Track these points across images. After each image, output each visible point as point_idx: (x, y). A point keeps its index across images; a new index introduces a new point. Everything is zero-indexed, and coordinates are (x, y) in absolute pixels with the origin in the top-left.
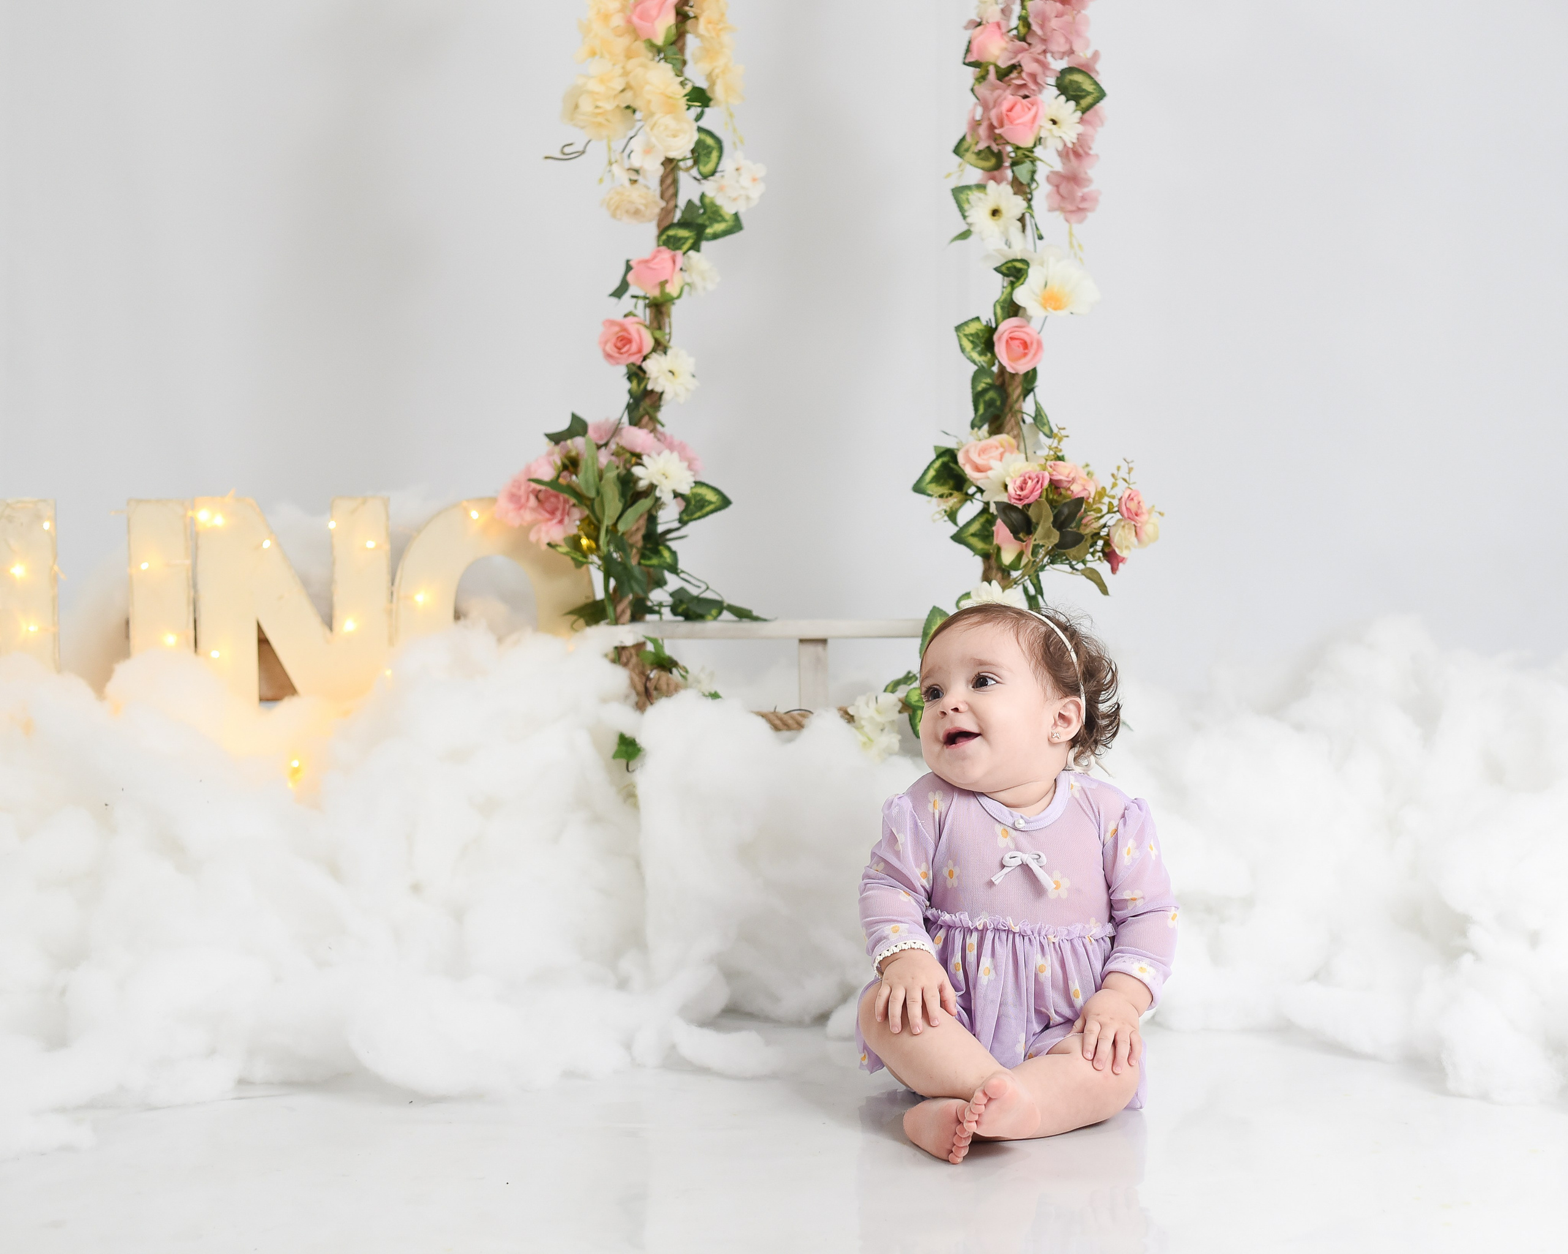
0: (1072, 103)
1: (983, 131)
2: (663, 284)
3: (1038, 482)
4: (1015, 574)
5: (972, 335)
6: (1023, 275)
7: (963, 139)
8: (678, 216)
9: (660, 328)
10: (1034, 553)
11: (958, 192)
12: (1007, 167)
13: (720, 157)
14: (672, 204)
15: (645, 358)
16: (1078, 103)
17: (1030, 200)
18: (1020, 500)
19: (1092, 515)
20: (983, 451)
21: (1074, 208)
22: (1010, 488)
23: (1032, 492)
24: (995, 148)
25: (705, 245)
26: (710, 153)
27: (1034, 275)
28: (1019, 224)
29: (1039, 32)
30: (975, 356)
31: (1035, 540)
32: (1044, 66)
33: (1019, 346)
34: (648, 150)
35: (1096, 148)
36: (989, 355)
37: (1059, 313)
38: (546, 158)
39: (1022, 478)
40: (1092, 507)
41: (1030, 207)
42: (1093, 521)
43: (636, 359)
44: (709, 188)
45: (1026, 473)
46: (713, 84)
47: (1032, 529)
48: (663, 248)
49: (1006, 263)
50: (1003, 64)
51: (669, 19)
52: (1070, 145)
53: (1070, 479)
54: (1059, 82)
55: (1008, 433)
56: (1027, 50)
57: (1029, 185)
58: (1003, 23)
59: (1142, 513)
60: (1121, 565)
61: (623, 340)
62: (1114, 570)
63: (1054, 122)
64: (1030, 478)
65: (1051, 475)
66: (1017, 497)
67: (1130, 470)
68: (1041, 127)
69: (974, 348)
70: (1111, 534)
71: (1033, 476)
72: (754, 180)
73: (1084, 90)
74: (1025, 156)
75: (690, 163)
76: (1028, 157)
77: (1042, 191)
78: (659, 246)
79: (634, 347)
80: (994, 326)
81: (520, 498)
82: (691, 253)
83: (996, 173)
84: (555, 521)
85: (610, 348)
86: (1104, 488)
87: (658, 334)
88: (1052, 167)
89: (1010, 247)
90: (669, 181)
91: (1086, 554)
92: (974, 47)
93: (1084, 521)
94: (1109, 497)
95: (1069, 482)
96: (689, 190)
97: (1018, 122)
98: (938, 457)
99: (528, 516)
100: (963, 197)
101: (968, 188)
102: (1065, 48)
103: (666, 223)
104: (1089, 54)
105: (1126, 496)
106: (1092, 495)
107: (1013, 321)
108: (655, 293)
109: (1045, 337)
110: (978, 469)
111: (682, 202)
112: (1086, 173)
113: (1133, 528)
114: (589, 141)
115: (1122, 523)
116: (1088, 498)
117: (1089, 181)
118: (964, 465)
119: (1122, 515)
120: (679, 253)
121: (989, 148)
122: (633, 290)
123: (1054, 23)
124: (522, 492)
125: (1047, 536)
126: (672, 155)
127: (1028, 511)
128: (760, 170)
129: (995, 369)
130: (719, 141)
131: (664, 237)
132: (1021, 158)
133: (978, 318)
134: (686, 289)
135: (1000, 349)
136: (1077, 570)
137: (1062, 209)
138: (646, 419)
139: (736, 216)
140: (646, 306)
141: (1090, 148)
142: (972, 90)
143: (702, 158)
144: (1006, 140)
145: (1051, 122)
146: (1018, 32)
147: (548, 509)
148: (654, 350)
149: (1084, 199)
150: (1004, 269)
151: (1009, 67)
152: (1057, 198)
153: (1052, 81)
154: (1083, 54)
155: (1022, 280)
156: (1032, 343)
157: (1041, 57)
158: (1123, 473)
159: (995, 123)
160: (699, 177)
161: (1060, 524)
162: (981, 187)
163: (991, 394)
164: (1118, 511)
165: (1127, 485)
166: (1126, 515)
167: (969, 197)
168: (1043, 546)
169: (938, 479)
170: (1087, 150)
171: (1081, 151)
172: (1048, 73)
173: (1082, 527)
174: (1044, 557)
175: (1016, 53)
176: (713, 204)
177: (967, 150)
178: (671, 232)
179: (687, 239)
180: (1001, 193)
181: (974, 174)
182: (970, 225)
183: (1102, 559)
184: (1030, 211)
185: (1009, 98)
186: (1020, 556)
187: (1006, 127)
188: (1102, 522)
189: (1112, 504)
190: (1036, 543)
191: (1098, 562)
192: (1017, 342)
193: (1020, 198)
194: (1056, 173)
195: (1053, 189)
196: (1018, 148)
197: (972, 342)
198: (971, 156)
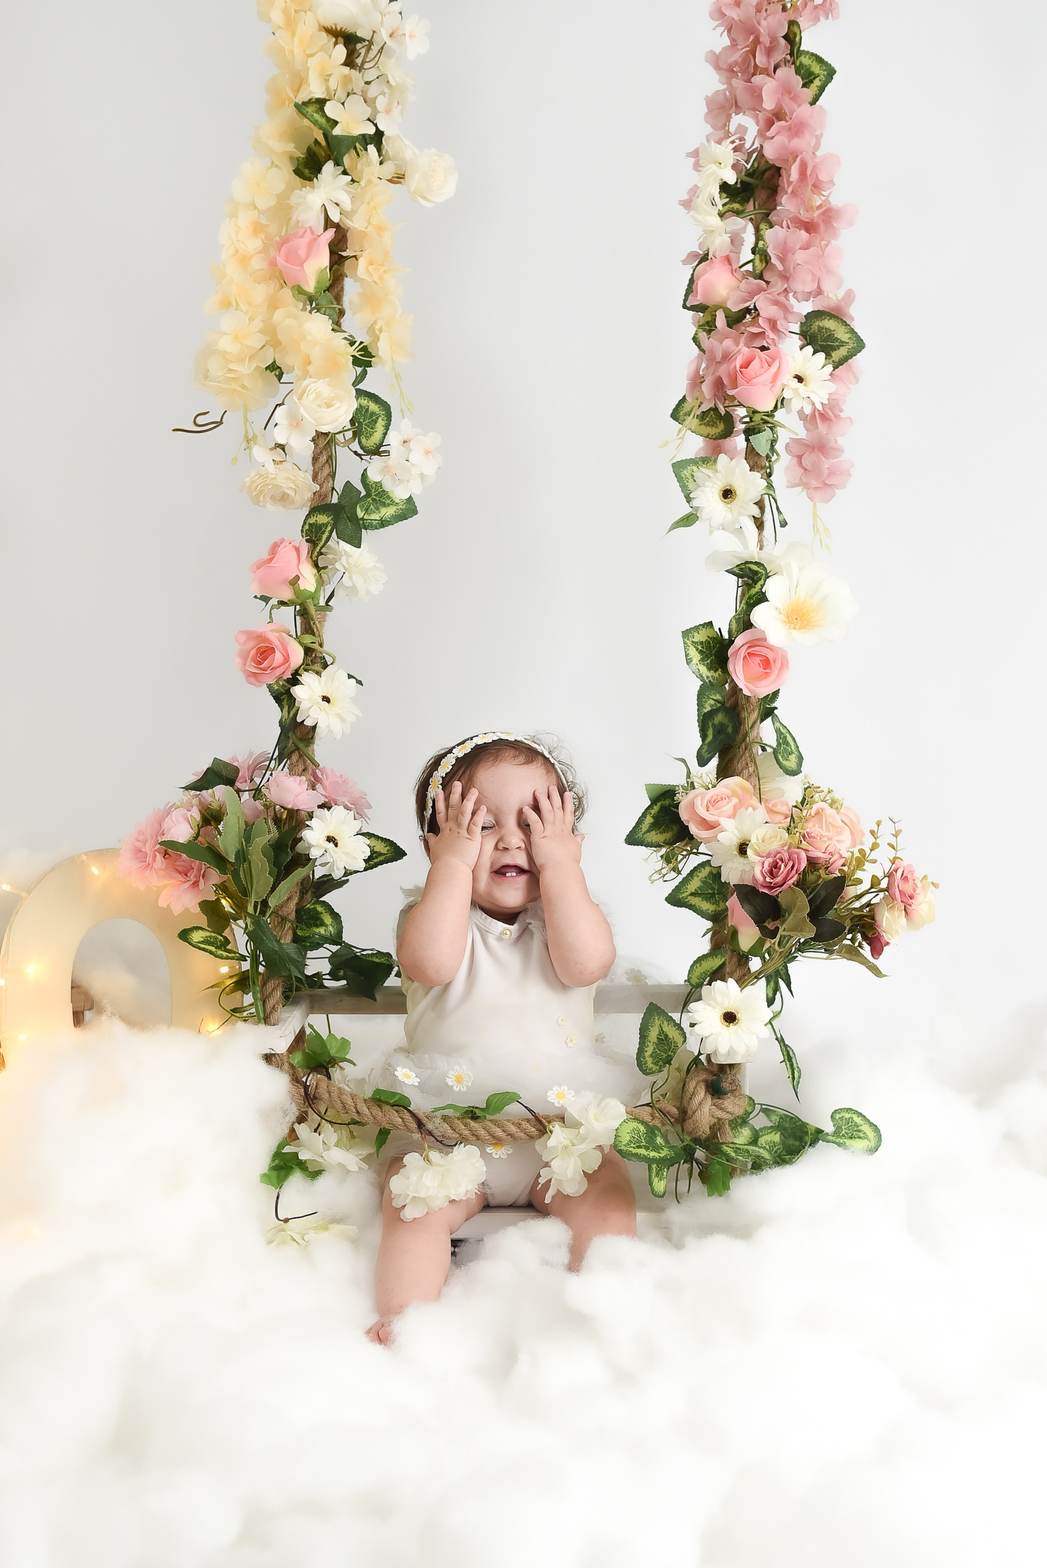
0: (821, 356)
1: (708, 389)
3: (793, 865)
5: (700, 644)
7: (683, 400)
8: (332, 500)
9: (310, 636)
11: (678, 467)
12: (739, 436)
13: (387, 428)
14: (328, 485)
15: (294, 680)
16: (828, 356)
17: (770, 475)
18: (768, 887)
20: (712, 802)
21: (820, 484)
23: (786, 878)
24: (724, 411)
26: (376, 422)
28: (757, 511)
29: (780, 267)
30: (703, 670)
32: (786, 309)
33: (759, 663)
34: (298, 424)
35: (848, 410)
36: (719, 672)
37: (811, 630)
38: (176, 430)
40: (853, 883)
41: (770, 486)
42: (855, 900)
43: (284, 679)
44: (375, 469)
45: (776, 851)
46: (377, 339)
47: (781, 918)
49: (742, 563)
50: (735, 309)
51: (323, 259)
52: (820, 407)
53: (830, 854)
54: (804, 329)
55: (743, 777)
56: (765, 291)
57: (768, 457)
58: (733, 256)
60: (887, 948)
61: (265, 652)
62: (879, 952)
63: (800, 379)
64: (783, 861)
65: (809, 855)
66: (767, 884)
67: (897, 830)
68: (784, 386)
69: (702, 660)
70: (877, 914)
71: (788, 856)
72: (427, 452)
73: (837, 339)
74: (764, 421)
75: (349, 435)
76: (767, 422)
77: (782, 465)
80: (727, 637)
82: (349, 547)
83: (726, 442)
84: (188, 883)
85: (248, 662)
86: (862, 850)
87: (309, 646)
88: (796, 434)
89: (744, 546)
90: (323, 458)
92: (700, 285)
93: (844, 901)
94: (871, 865)
95: (829, 857)
96: (348, 468)
97: (755, 381)
98: (657, 798)
99: (156, 878)
100: (686, 473)
101: (693, 462)
102: (811, 287)
103: (318, 507)
104: (841, 294)
105: (898, 867)
107: (751, 636)
109: (791, 652)
110: (706, 825)
111: (339, 485)
112: (837, 441)
113: (904, 909)
115: (891, 903)
117: (841, 450)
118: (688, 818)
119: (891, 894)
121: (715, 410)
123: (800, 257)
124: (147, 849)
125: (802, 926)
126: (325, 429)
127: (778, 898)
128: (434, 441)
129: (727, 688)
130: (385, 406)
132: (759, 424)
133: (709, 626)
135: (736, 667)
136: (833, 957)
137: (806, 485)
138: (295, 757)
139: (410, 500)
141: (841, 410)
142: (695, 339)
143: (365, 429)
144: (739, 402)
145: (796, 380)
146: (754, 266)
147: (179, 868)
148: (306, 667)
149: (833, 472)
150: (738, 571)
151: (740, 311)
152: (801, 471)
153: (796, 328)
154: (833, 295)
156: (775, 662)
157: (782, 298)
158: (887, 834)
159: (726, 381)
160: (361, 452)
162: (707, 461)
163: (722, 717)
164: (886, 888)
165: (892, 850)
166: (896, 894)
167: (695, 474)
169: (657, 827)
170: (837, 412)
171: (831, 413)
172: (791, 318)
173: (841, 908)
175: (752, 295)
176: (379, 485)
177: (689, 414)
180: (734, 469)
181: (697, 445)
182: (697, 509)
183: (863, 942)
184: (771, 492)
185: (744, 351)
186: (762, 943)
187: (740, 387)
189: (876, 875)
191: (859, 946)
192: (758, 659)
193: (757, 475)
194: (798, 441)
195: (795, 460)
196: (755, 412)
197: (701, 652)
198: (692, 421)
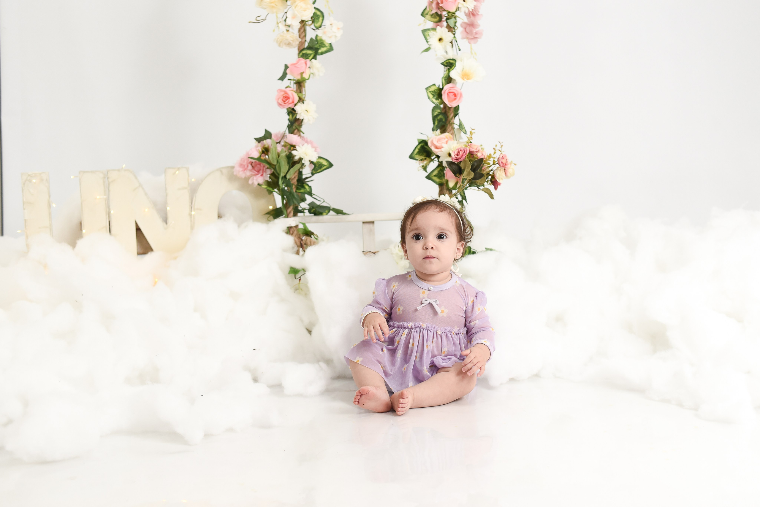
1: (434, 5)
2: (302, 74)
3: (464, 152)
4: (454, 192)
5: (432, 91)
6: (453, 65)
7: (425, 9)
8: (306, 45)
9: (301, 92)
10: (463, 182)
11: (424, 31)
12: (444, 21)
13: (323, 20)
14: (304, 40)
15: (295, 105)
17: (454, 34)
18: (457, 160)
19: (486, 165)
20: (439, 140)
21: (473, 38)
22: (453, 155)
23: (462, 156)
24: (439, 13)
25: (318, 57)
26: (319, 18)
27: (458, 65)
28: (451, 44)
30: (434, 100)
31: (463, 177)
33: (452, 96)
34: (294, 17)
35: (481, 11)
36: (440, 100)
37: (469, 81)
38: (250, 22)
39: (457, 151)
40: (486, 162)
41: (455, 37)
42: (487, 168)
43: (291, 106)
44: (319, 32)
45: (459, 148)
47: (462, 172)
48: (301, 58)
49: (446, 61)
52: (471, 10)
53: (477, 151)
55: (449, 133)
57: (454, 28)
59: (508, 164)
60: (499, 186)
61: (286, 98)
62: (496, 189)
63: (464, 1)
64: (461, 150)
65: (469, 149)
66: (456, 159)
67: (502, 146)
68: (459, 3)
69: (433, 97)
70: (495, 173)
71: (462, 150)
72: (338, 29)
74: (452, 15)
75: (310, 22)
76: (453, 16)
77: (459, 30)
78: (299, 58)
79: (291, 101)
80: (441, 87)
81: (244, 166)
82: (313, 60)
83: (439, 23)
84: (260, 175)
85: (280, 101)
86: (490, 154)
87: (300, 95)
88: (463, 20)
89: (447, 54)
90: (302, 30)
91: (485, 182)
93: (483, 168)
94: (493, 158)
95: (477, 152)
96: (311, 34)
97: (449, 1)
98: (419, 143)
99: (248, 173)
100: (426, 33)
101: (428, 30)
103: (302, 48)
105: (501, 157)
106: (486, 157)
107: (450, 85)
108: (298, 77)
109: (463, 91)
110: (437, 148)
111: (308, 39)
112: (477, 22)
113: (504, 170)
114: (268, 14)
115: (500, 169)
116: (484, 159)
117: (479, 26)
118: (431, 146)
119: (500, 165)
120: (308, 60)
121: (436, 13)
122: (288, 76)
124: (245, 163)
125: (469, 174)
126: (304, 19)
127: (460, 164)
128: (341, 25)
129: (442, 106)
130: (322, 13)
131: (301, 54)
132: (450, 17)
133: (435, 84)
134: (311, 75)
135: (445, 98)
136: (480, 189)
137: (467, 38)
138: (296, 131)
139: (331, 45)
140: (295, 83)
141: (479, 12)
143: (316, 20)
144: (444, 9)
147: (257, 170)
148: (299, 102)
149: (476, 33)
150: (445, 63)
152: (465, 33)
155: (453, 67)
156: (458, 94)
158: (498, 148)
159: (439, 2)
160: (314, 28)
161: (474, 169)
162: (434, 29)
163: (440, 117)
164: (498, 163)
165: (500, 152)
166: (501, 165)
167: (429, 34)
168: (467, 179)
169: (419, 153)
170: (477, 13)
171: (475, 13)
173: (482, 171)
174: (467, 184)
176: (321, 40)
177: (427, 14)
178: (304, 52)
179: (311, 54)
180: (442, 31)
181: (430, 24)
182: (430, 45)
183: (491, 183)
184: (455, 38)
186: (456, 184)
187: (444, 3)
188: (490, 169)
189: (495, 161)
190: (464, 177)
191: (490, 185)
192: (452, 94)
193: (450, 34)
194: (465, 23)
195: (464, 30)
196: (449, 12)
197: (433, 94)
198: (428, 17)
